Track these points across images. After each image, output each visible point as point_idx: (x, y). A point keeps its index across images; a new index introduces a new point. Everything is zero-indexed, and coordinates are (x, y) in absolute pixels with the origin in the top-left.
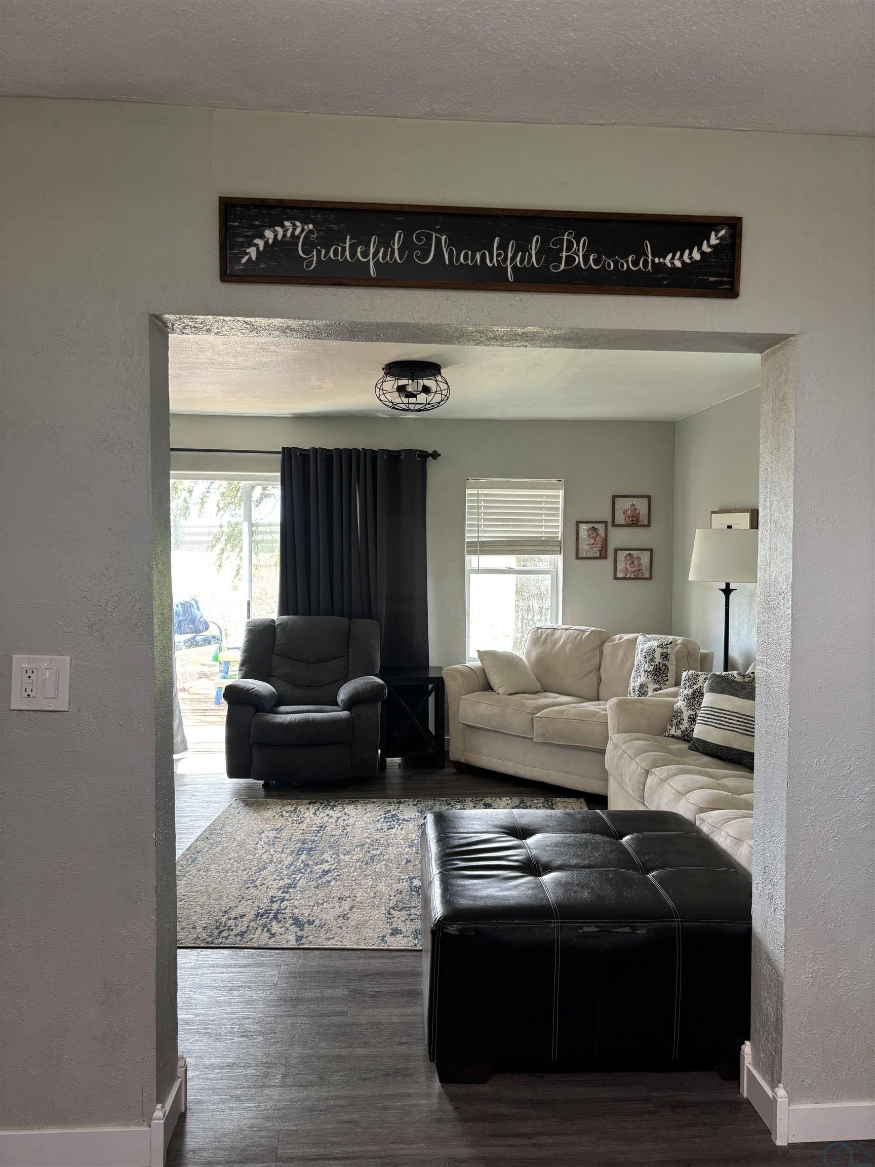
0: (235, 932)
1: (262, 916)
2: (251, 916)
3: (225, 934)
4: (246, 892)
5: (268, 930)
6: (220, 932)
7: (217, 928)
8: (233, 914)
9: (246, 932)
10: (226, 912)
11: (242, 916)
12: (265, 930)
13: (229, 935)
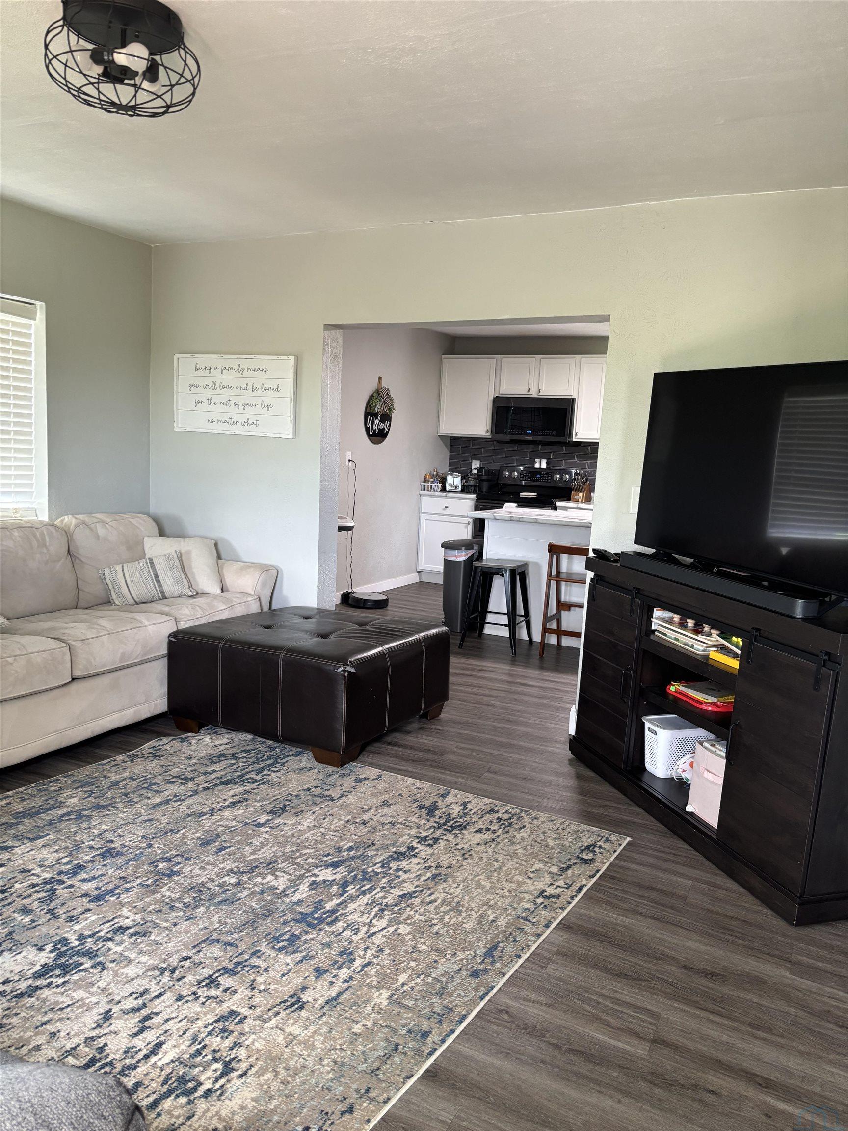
0: (496, 816)
1: (459, 826)
2: (472, 829)
3: (506, 816)
4: (454, 862)
5: (465, 808)
6: (510, 819)
7: (510, 825)
8: (487, 836)
9: (487, 813)
10: (493, 840)
11: (480, 831)
12: (467, 810)
13: (503, 814)
